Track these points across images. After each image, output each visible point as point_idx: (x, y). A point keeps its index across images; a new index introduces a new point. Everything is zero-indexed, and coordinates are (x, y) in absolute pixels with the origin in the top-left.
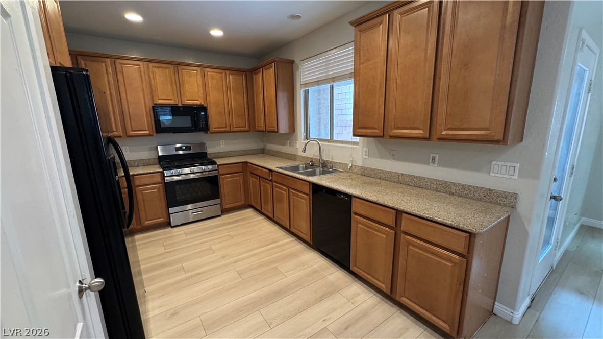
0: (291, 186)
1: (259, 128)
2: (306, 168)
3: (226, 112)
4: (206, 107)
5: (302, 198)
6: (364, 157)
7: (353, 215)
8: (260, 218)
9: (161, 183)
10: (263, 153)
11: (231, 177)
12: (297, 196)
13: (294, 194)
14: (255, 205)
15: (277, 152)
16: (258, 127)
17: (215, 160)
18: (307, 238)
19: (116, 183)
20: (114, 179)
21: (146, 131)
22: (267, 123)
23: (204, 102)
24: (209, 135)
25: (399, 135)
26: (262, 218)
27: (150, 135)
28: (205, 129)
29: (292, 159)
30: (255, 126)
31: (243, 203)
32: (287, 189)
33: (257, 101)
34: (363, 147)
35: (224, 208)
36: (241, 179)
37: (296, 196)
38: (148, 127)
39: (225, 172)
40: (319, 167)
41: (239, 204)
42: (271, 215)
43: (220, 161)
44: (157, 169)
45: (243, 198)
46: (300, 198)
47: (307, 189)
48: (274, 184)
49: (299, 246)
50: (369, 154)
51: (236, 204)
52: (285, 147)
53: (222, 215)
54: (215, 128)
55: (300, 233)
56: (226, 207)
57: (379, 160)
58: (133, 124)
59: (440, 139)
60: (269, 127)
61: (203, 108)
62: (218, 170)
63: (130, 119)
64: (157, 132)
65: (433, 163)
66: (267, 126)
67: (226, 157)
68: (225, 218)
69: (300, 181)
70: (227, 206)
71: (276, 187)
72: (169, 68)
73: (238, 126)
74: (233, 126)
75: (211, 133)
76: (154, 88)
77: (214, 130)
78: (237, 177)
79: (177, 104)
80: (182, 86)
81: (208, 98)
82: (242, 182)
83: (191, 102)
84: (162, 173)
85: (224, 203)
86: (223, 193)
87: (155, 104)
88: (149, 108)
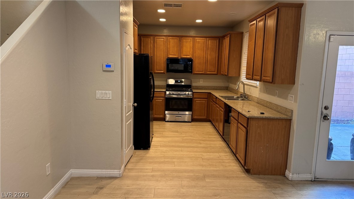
3: (204, 62)
4: (192, 59)
6: (259, 92)
7: (231, 117)
9: (164, 97)
11: (200, 101)
12: (221, 110)
16: (222, 72)
21: (162, 71)
22: (225, 70)
23: (192, 57)
27: (164, 73)
28: (191, 72)
31: (205, 117)
35: (193, 117)
38: (164, 69)
39: (197, 97)
44: (164, 90)
45: (206, 115)
46: (222, 112)
47: (223, 106)
48: (217, 105)
51: (201, 117)
53: (191, 121)
58: (158, 67)
61: (190, 60)
62: (193, 95)
64: (167, 71)
66: (225, 72)
67: (202, 89)
69: (222, 102)
70: (195, 117)
71: (217, 107)
72: (177, 39)
73: (210, 71)
74: (207, 71)
75: (194, 74)
76: (169, 50)
77: (195, 72)
78: (204, 101)
79: (178, 58)
80: (182, 48)
81: (195, 54)
82: (206, 104)
83: (185, 56)
84: (165, 92)
85: (194, 115)
86: (194, 109)
87: (168, 58)
88: (165, 59)
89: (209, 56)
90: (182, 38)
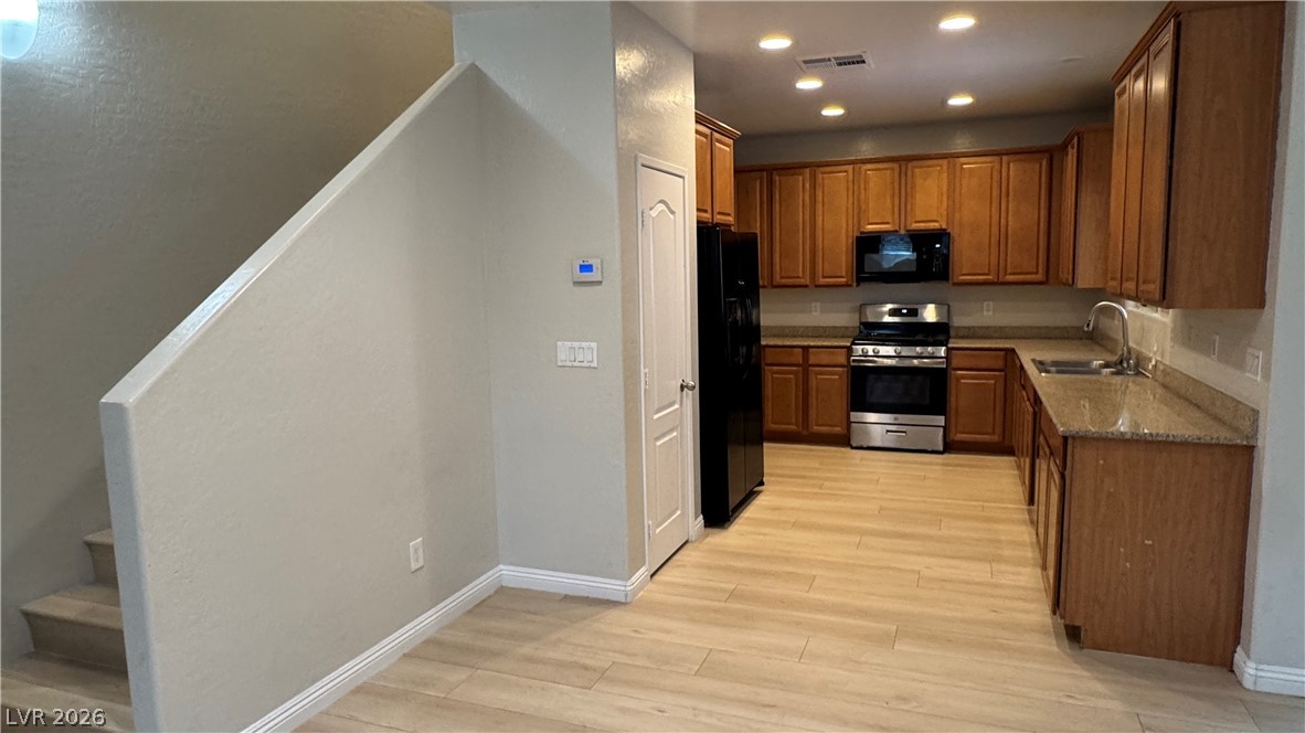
4: (949, 233)
9: (847, 366)
11: (976, 378)
21: (842, 277)
23: (947, 223)
27: (847, 285)
28: (944, 276)
30: (1057, 273)
31: (995, 438)
35: (950, 437)
36: (1000, 385)
38: (847, 272)
39: (965, 366)
41: (987, 438)
44: (843, 341)
45: (999, 430)
51: (979, 437)
54: (964, 275)
56: (956, 438)
58: (826, 265)
62: (948, 358)
64: (858, 279)
67: (992, 338)
68: (948, 458)
72: (892, 169)
73: (1019, 270)
74: (1006, 270)
75: (955, 284)
76: (863, 207)
77: (962, 278)
78: (990, 380)
79: (897, 231)
80: (909, 198)
81: (957, 215)
82: (1000, 391)
83: (922, 226)
84: (849, 350)
85: (953, 429)
86: (953, 407)
87: (862, 233)
88: (851, 240)
89: (1010, 218)
90: (910, 165)
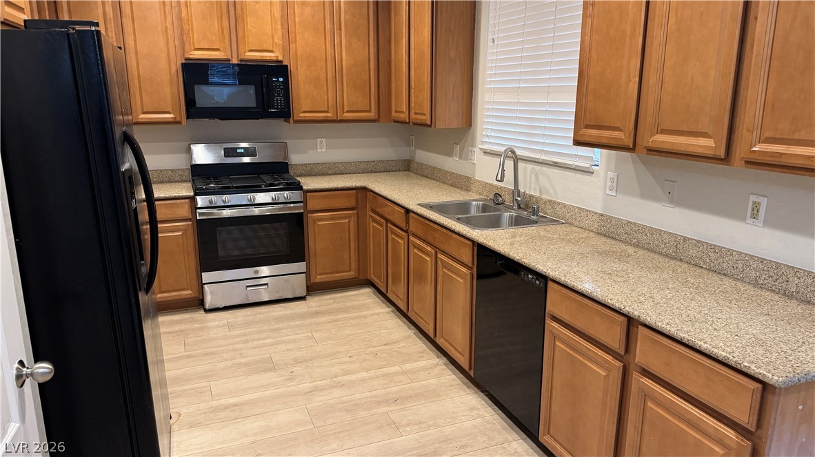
0: (441, 247)
1: (397, 114)
2: (485, 208)
3: (330, 76)
4: (287, 66)
5: (458, 273)
6: (608, 192)
7: (548, 321)
8: (383, 310)
9: (190, 220)
10: (409, 171)
11: (332, 218)
12: (451, 269)
13: (445, 265)
14: (376, 280)
15: (433, 168)
16: (396, 112)
17: (299, 179)
18: (463, 361)
19: (132, 213)
20: (129, 205)
21: (168, 113)
22: (412, 105)
23: (284, 56)
24: (292, 125)
25: (666, 147)
26: (388, 309)
27: (176, 122)
28: (285, 113)
29: (461, 188)
30: (390, 112)
31: (352, 274)
32: (433, 251)
33: (395, 52)
34: (608, 170)
35: (312, 281)
36: (352, 224)
37: (448, 269)
39: (319, 207)
40: (509, 208)
41: (344, 275)
42: (402, 306)
43: (308, 183)
44: (185, 190)
45: (354, 265)
46: (455, 273)
47: (467, 255)
48: (412, 238)
49: (450, 377)
50: (619, 186)
51: (338, 276)
52: (451, 158)
53: (308, 295)
54: (304, 112)
55: (452, 349)
56: (316, 281)
57: (639, 201)
58: (145, 99)
59: (749, 163)
60: (415, 113)
61: (281, 70)
62: (304, 202)
63: (140, 87)
64: (189, 116)
65: (755, 217)
66: (412, 113)
67: (328, 174)
68: (315, 303)
69: (456, 236)
70: (319, 279)
71: (416, 246)
73: (354, 109)
74: (343, 109)
75: (296, 122)
76: (186, 27)
77: (302, 115)
78: (345, 220)
79: (229, 60)
80: (240, 22)
81: (293, 46)
82: (353, 230)
83: (256, 55)
84: (192, 199)
85: (313, 272)
86: (312, 250)
87: (186, 59)
88: (176, 67)
